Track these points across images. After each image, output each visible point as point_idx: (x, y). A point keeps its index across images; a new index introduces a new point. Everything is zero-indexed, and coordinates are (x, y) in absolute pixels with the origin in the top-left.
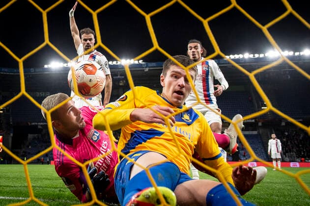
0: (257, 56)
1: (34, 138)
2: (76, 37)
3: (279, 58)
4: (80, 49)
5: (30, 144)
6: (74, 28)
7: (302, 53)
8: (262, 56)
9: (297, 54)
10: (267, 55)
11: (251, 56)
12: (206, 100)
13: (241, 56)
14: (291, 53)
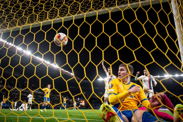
0: (162, 76)
1: (94, 102)
2: (106, 70)
3: (169, 77)
4: (107, 74)
5: (93, 103)
6: (104, 68)
7: (175, 76)
8: (163, 76)
9: (174, 76)
10: (164, 76)
11: (160, 77)
12: (150, 88)
13: (157, 77)
14: (172, 76)
